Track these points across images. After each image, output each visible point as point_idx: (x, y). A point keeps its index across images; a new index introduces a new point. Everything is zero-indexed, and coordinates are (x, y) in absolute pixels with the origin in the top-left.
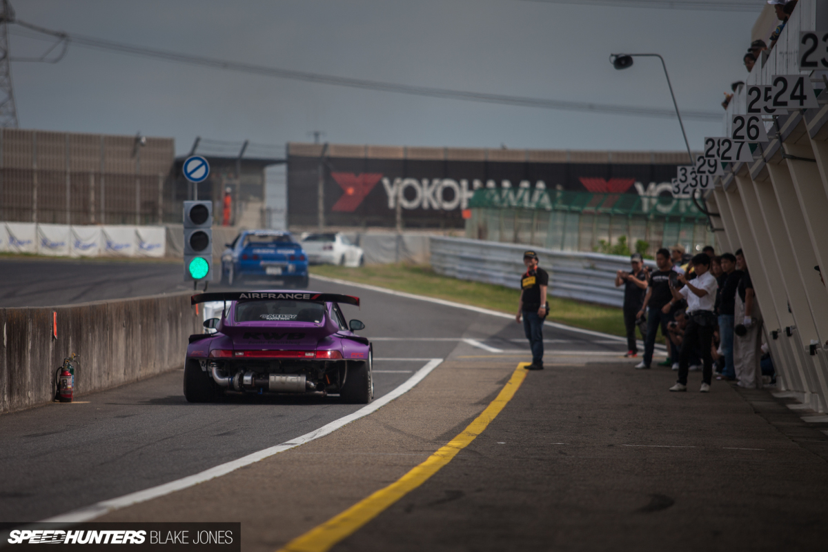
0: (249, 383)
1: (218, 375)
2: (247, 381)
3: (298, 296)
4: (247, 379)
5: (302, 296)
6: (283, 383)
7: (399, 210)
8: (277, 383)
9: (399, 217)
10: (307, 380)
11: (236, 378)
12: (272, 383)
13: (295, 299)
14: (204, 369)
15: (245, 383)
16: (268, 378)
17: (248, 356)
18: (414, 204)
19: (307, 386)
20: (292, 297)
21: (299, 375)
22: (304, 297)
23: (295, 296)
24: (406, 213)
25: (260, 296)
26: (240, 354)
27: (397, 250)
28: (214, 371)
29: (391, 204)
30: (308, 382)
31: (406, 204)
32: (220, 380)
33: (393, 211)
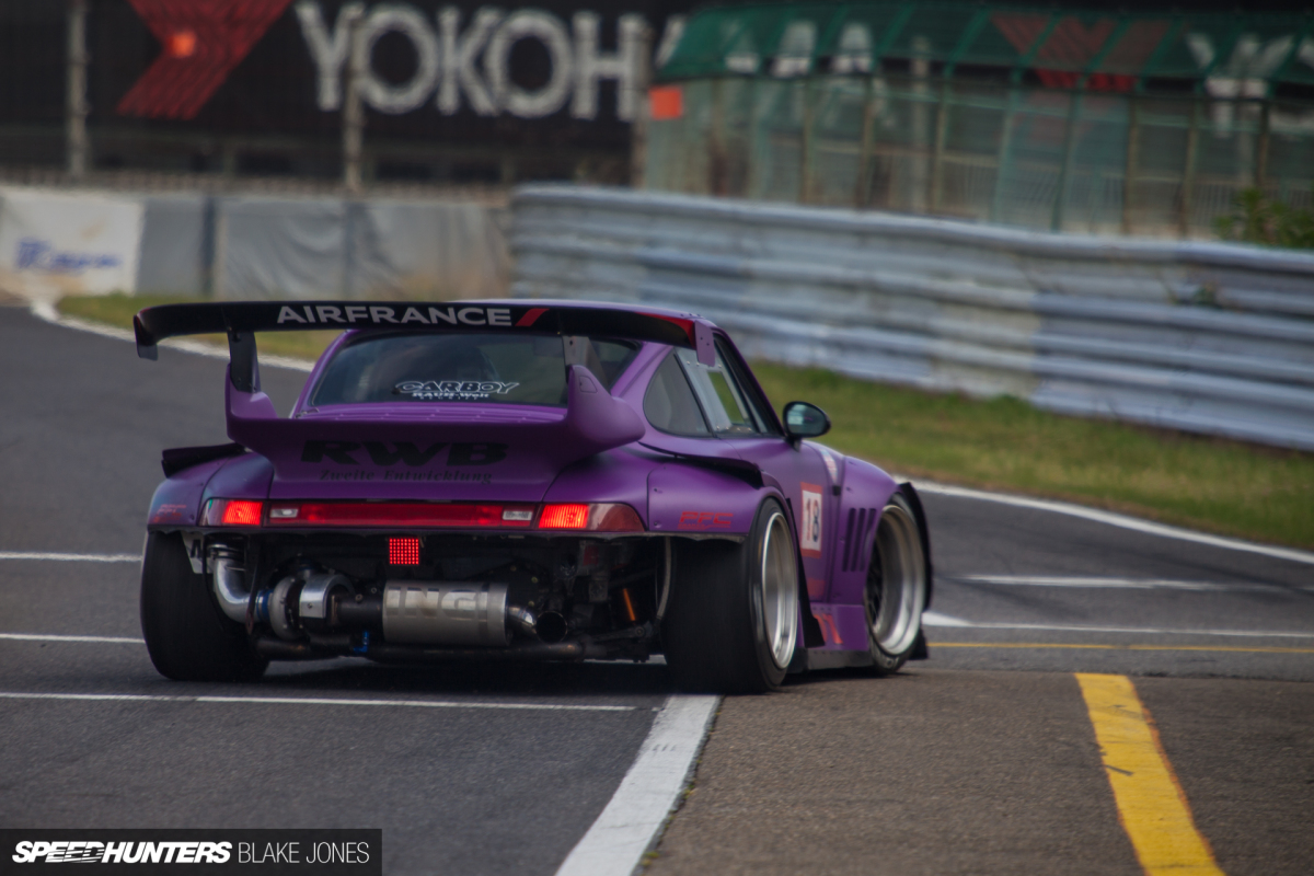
0: (318, 613)
1: (230, 584)
2: (310, 606)
3: (470, 316)
4: (312, 597)
5: (485, 316)
6: (428, 612)
7: (353, 114)
8: (411, 611)
9: (353, 143)
10: (510, 602)
11: (279, 595)
12: (393, 611)
13: (460, 326)
14: (196, 565)
15: (304, 612)
16: (380, 598)
17: (313, 521)
18: (412, 96)
19: (512, 623)
20: (451, 319)
21: (486, 588)
22: (492, 320)
23: (462, 314)
24: (378, 124)
25: (344, 315)
26: (288, 513)
27: (348, 255)
28: (221, 571)
29: (329, 97)
30: (515, 610)
31: (379, 96)
32: (232, 600)
33: (336, 118)
